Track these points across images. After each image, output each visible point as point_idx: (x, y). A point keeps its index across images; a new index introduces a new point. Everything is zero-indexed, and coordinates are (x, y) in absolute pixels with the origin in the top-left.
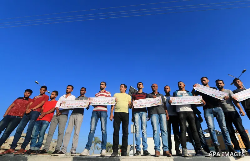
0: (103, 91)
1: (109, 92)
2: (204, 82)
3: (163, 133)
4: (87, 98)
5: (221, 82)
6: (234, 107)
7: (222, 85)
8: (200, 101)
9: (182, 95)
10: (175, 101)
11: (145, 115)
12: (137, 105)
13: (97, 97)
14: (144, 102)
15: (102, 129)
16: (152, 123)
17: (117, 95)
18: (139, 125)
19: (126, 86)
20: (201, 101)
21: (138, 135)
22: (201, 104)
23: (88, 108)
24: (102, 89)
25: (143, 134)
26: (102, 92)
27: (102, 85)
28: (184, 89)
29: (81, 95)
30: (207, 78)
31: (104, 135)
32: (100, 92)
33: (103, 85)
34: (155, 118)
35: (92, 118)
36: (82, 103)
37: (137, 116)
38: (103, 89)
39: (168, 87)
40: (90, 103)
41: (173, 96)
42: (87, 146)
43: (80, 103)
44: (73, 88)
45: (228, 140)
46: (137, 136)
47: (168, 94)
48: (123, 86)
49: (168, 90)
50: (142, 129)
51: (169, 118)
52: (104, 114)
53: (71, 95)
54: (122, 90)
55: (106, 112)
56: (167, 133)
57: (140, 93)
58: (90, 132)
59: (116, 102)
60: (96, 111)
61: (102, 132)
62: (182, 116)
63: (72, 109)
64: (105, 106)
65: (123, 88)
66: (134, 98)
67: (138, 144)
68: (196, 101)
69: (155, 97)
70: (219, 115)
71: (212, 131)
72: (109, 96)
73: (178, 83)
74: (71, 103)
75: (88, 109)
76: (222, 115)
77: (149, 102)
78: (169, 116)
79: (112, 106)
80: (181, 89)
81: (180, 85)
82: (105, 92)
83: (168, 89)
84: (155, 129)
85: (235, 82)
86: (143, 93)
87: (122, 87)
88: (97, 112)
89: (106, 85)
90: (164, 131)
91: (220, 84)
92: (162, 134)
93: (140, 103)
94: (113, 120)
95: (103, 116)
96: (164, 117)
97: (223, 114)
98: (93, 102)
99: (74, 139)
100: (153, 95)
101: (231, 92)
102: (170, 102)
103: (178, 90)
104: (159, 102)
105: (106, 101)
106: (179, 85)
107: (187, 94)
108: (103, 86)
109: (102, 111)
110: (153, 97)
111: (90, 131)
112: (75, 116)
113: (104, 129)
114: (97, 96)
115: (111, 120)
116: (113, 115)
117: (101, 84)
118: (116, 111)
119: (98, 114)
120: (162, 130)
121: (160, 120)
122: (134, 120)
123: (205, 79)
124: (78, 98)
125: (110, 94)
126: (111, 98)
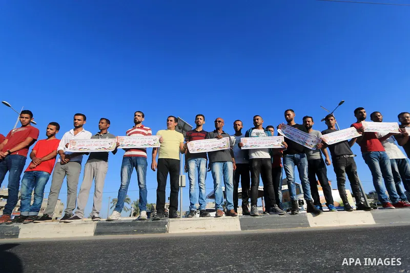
0: (139, 125)
1: (149, 128)
2: (288, 116)
3: (228, 188)
4: (112, 137)
5: (310, 119)
6: (321, 154)
7: (311, 123)
8: (280, 143)
9: (258, 134)
10: (247, 143)
11: (204, 163)
12: (194, 148)
13: (129, 135)
14: (204, 144)
15: (139, 183)
16: (214, 174)
17: (162, 133)
18: (195, 175)
19: (176, 120)
20: (283, 143)
21: (193, 189)
22: (281, 147)
23: (114, 152)
24: (137, 123)
25: (200, 188)
26: (138, 128)
27: (137, 117)
28: (261, 127)
29: (101, 130)
30: (292, 111)
31: (143, 192)
32: (134, 128)
33: (139, 116)
34: (218, 167)
35: (122, 167)
36: (104, 144)
37: (193, 165)
38: (139, 122)
39: (239, 123)
40: (118, 145)
41: (246, 137)
42: (116, 207)
43: (102, 143)
44: (85, 119)
45: (308, 194)
46: (192, 192)
47: (238, 133)
48: (172, 119)
49: (239, 127)
50: (199, 181)
51: (236, 167)
52: (142, 161)
53: (84, 130)
54: (170, 126)
55: (144, 158)
56: (233, 187)
57: (199, 131)
58: (121, 188)
59: (161, 143)
60: (130, 157)
61: (140, 187)
62: (256, 164)
63: (87, 153)
64: (144, 150)
65: (172, 123)
66: (189, 138)
67: (192, 202)
68: (276, 143)
69: (221, 138)
70: (301, 164)
71: (292, 183)
72: (149, 134)
73: (254, 117)
74: (86, 144)
75: (114, 154)
76: (305, 163)
77: (211, 144)
78: (236, 165)
79: (154, 149)
80: (257, 127)
81: (256, 121)
82: (142, 127)
83: (239, 125)
84: (217, 183)
85: (327, 119)
86: (202, 131)
87: (171, 121)
88: (131, 159)
89: (143, 116)
90: (228, 185)
91: (309, 122)
92: (225, 189)
93: (199, 145)
94: (156, 170)
95: (140, 164)
96: (231, 167)
97: (307, 163)
98: (123, 143)
99: (95, 198)
100: (216, 135)
101: (320, 133)
102: (240, 145)
103: (253, 129)
104: (226, 144)
105: (145, 142)
106: (254, 120)
107: (265, 134)
108: (139, 119)
109: (138, 157)
110: (218, 138)
111: (121, 186)
112: (94, 164)
113: (142, 182)
114: (129, 133)
115: (154, 170)
116: (156, 163)
117: (135, 115)
118: (160, 157)
119: (132, 161)
120: (226, 183)
121: (224, 171)
122: (187, 169)
123: (290, 112)
124: (97, 136)
125: (150, 132)
126: (154, 137)
